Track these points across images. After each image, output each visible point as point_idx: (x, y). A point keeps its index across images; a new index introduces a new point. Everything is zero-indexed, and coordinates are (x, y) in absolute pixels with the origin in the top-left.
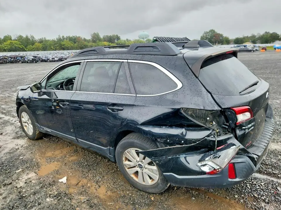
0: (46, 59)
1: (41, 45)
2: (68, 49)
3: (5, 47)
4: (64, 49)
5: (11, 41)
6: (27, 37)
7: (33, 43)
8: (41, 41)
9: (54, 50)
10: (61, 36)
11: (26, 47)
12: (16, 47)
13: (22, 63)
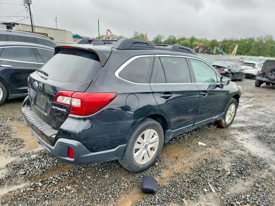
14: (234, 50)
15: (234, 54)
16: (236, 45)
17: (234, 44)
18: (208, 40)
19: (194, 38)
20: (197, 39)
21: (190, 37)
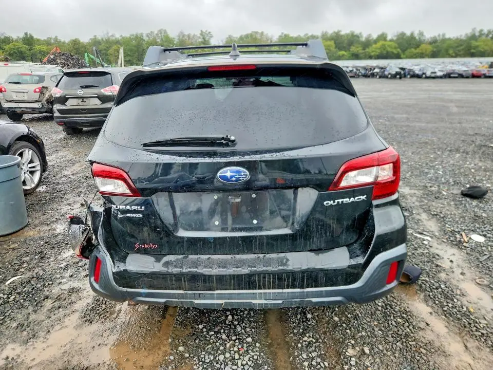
0: (420, 73)
1: (430, 48)
2: (482, 54)
3: (373, 52)
4: (473, 55)
5: (383, 42)
6: (412, 34)
7: (418, 44)
8: (434, 42)
9: (452, 57)
10: (478, 29)
11: (404, 51)
12: (388, 52)
13: (380, 77)
14: (120, 57)
15: (121, 64)
16: (119, 48)
17: (115, 47)
18: (62, 40)
19: (32, 37)
20: (38, 40)
21: (22, 35)
